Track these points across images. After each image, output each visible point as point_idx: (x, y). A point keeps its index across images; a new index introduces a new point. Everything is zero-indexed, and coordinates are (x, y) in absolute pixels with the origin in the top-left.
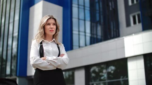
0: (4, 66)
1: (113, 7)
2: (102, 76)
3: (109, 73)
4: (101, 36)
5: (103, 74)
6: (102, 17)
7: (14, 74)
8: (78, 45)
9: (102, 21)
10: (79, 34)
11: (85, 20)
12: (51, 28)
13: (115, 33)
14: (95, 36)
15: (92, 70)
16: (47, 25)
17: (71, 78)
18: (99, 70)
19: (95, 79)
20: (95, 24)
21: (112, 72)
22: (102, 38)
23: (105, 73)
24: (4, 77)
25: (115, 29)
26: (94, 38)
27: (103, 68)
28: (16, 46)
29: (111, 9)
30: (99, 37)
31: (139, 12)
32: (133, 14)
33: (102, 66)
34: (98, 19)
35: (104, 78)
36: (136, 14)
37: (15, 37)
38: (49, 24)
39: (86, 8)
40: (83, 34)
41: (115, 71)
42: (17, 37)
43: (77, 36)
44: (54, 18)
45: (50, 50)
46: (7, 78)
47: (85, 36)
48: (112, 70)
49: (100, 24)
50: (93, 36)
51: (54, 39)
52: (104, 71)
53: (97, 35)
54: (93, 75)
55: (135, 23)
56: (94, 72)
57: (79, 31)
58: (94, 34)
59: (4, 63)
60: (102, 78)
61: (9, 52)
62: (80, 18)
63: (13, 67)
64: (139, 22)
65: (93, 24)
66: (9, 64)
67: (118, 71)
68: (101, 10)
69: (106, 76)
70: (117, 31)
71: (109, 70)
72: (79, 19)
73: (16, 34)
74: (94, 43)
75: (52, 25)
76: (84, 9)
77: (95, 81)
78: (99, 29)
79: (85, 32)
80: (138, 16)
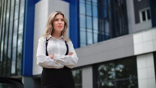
0: (9, 65)
1: (122, 3)
2: (111, 75)
3: (117, 72)
4: (110, 33)
5: (112, 73)
6: (110, 13)
7: (19, 73)
8: (85, 42)
9: (110, 17)
10: (86, 32)
11: (92, 17)
12: (59, 24)
13: (124, 30)
14: (103, 33)
15: (100, 68)
16: (55, 20)
17: (78, 77)
18: (107, 68)
19: (103, 78)
20: (103, 21)
21: (121, 71)
22: (111, 35)
23: (114, 72)
24: (9, 77)
25: (123, 26)
26: (102, 35)
27: (111, 67)
28: (22, 44)
29: (119, 5)
30: (107, 34)
31: (149, 8)
32: (142, 10)
33: (111, 64)
34: (105, 15)
35: (113, 77)
36: (145, 10)
37: (21, 35)
38: (57, 20)
39: (93, 4)
40: (91, 31)
41: (124, 70)
42: (22, 34)
43: (85, 33)
44: (62, 13)
45: (58, 47)
46: (12, 77)
47: (93, 33)
48: (121, 69)
49: (108, 21)
50: (100, 33)
51: (62, 36)
52: (113, 70)
53: (105, 32)
54: (101, 74)
55: (144, 19)
56: (102, 70)
57: (86, 28)
58: (102, 31)
59: (9, 62)
60: (111, 77)
61: (14, 50)
62: (88, 14)
63: (18, 66)
64: (149, 18)
65: (100, 20)
66: (14, 63)
67: (127, 69)
68: (109, 6)
69: (114, 74)
70: (126, 27)
71: (118, 69)
72: (86, 15)
73: (21, 31)
74: (102, 40)
75: (60, 20)
76: (92, 5)
77: (103, 80)
78: (107, 25)
79: (93, 29)
80: (148, 11)
